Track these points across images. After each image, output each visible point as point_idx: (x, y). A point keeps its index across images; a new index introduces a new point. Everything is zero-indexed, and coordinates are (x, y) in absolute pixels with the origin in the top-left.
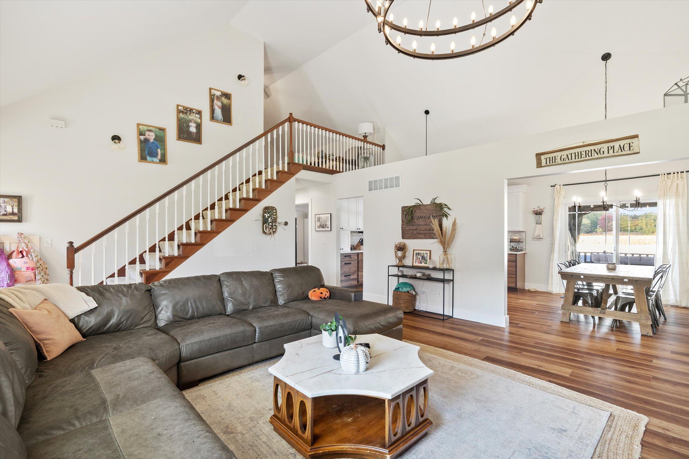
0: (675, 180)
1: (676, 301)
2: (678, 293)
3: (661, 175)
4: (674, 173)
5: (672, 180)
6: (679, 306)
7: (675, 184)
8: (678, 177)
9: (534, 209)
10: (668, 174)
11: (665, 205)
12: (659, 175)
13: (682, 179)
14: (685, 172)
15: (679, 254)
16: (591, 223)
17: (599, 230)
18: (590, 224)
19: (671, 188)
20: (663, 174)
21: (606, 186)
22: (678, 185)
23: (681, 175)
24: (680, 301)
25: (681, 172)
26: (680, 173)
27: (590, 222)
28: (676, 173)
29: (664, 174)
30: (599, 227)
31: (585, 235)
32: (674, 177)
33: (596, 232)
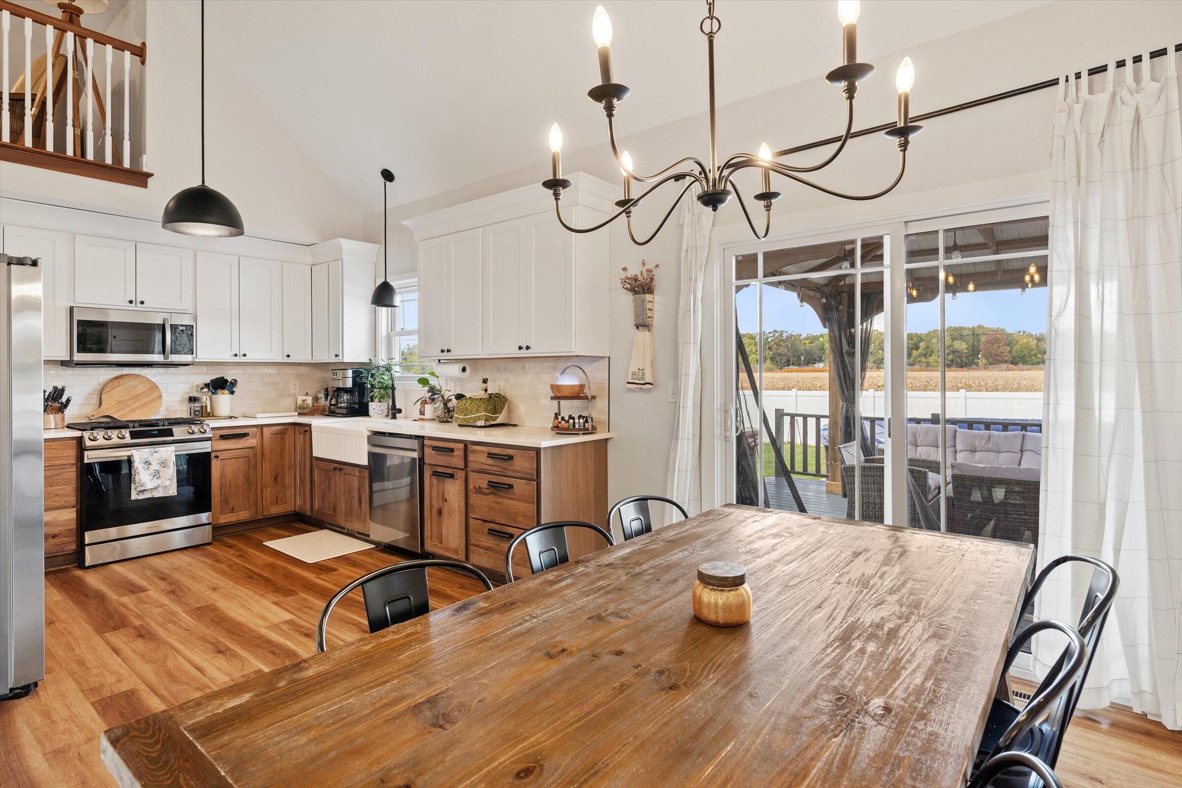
0: (1124, 93)
1: (1139, 693)
2: (1143, 652)
3: (1062, 81)
4: (1121, 64)
5: (1114, 94)
6: (1149, 717)
7: (1126, 115)
8: (1137, 79)
9: (625, 269)
10: (1092, 72)
11: (1082, 225)
12: (1055, 82)
13: (1157, 85)
14: (1171, 51)
15: (1146, 461)
16: (967, 349)
17: (982, 361)
18: (966, 351)
19: (1106, 136)
20: (1072, 79)
21: (711, 36)
22: (1138, 120)
23: (1152, 67)
24: (1155, 693)
25: (1154, 55)
26: (1146, 58)
27: (966, 346)
28: (1129, 63)
29: (1078, 76)
30: (983, 355)
31: (957, 371)
32: (1118, 83)
33: (977, 364)
